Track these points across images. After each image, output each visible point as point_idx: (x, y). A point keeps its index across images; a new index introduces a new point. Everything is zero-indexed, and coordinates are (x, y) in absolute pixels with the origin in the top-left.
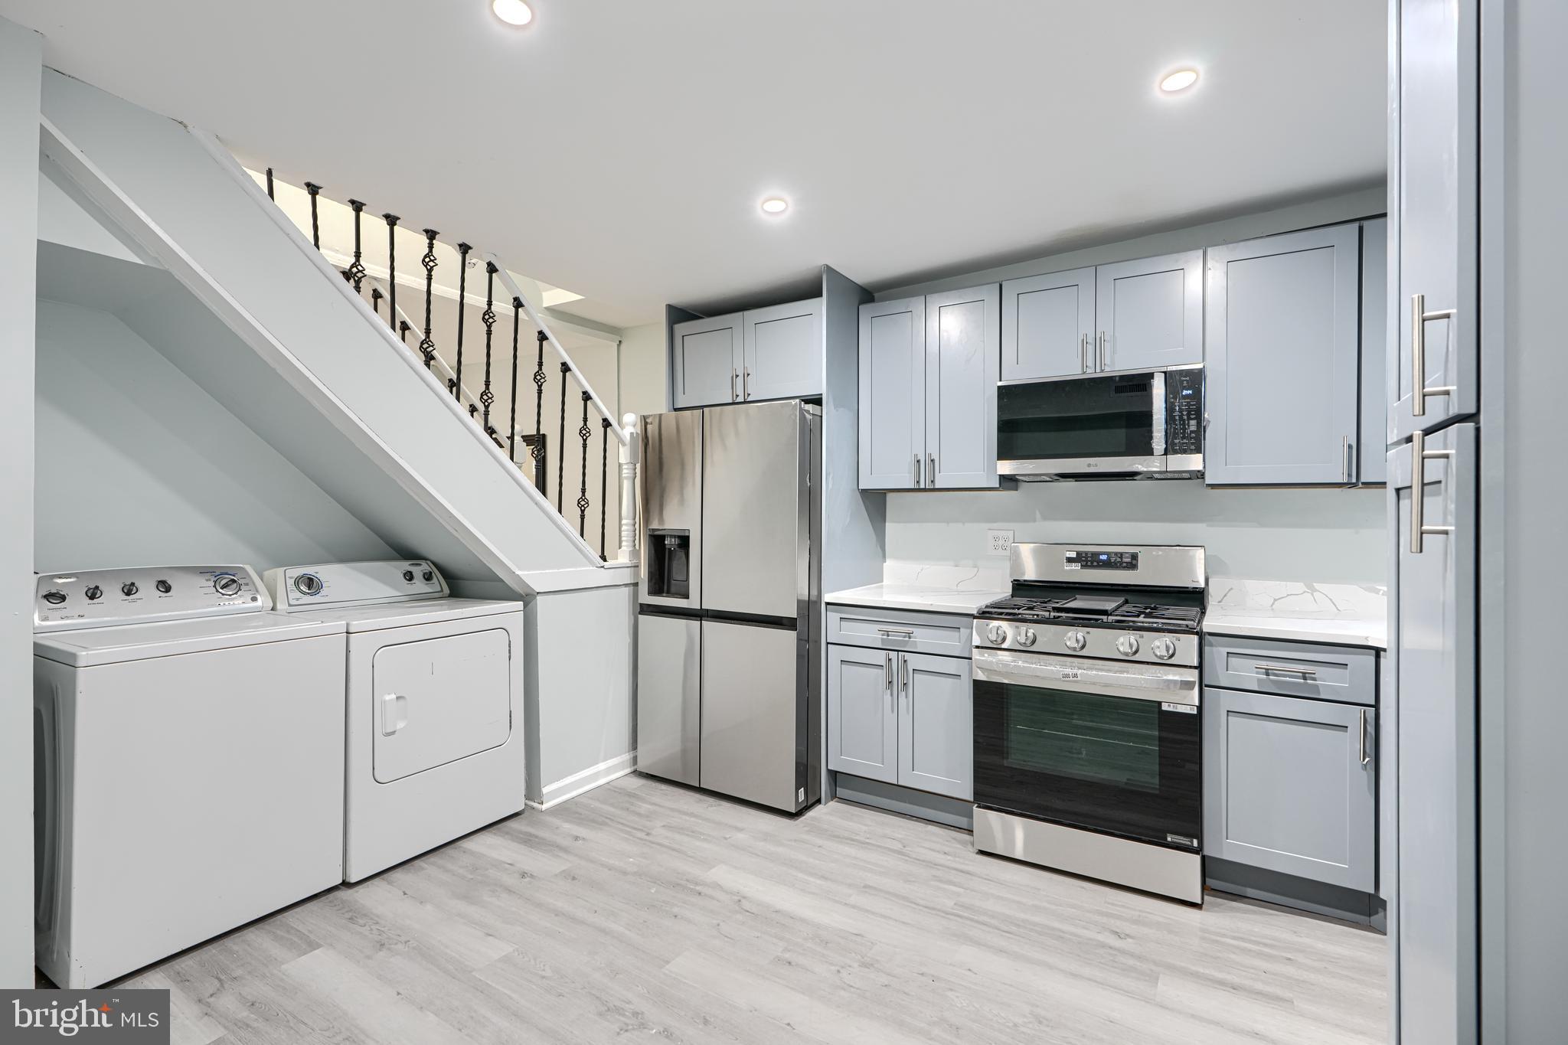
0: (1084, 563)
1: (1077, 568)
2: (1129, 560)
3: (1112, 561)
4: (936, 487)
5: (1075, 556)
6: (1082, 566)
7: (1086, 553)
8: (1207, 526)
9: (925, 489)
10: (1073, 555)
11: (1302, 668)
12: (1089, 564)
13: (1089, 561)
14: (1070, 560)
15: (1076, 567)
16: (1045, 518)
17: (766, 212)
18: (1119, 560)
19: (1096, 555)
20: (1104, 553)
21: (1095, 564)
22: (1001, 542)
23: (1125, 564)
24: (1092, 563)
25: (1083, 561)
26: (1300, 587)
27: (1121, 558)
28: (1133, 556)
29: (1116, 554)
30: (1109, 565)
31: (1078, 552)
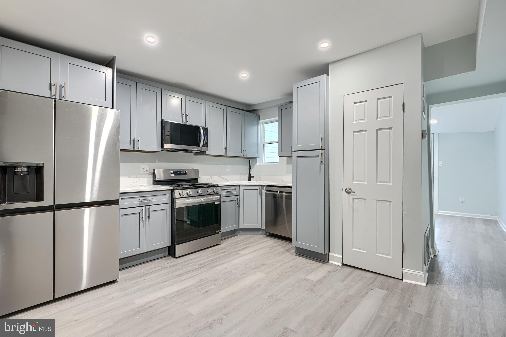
0: (175, 174)
2: (185, 173)
4: (141, 150)
5: (173, 172)
6: (175, 175)
7: (175, 171)
8: (195, 164)
9: (136, 150)
11: (230, 191)
12: (176, 174)
14: (172, 173)
15: (173, 175)
16: (159, 162)
17: (147, 40)
18: (183, 173)
19: (177, 172)
20: (180, 171)
21: (178, 174)
22: (146, 169)
26: (209, 177)
27: (183, 172)
28: (186, 172)
29: (182, 171)
30: (180, 174)
31: (173, 171)
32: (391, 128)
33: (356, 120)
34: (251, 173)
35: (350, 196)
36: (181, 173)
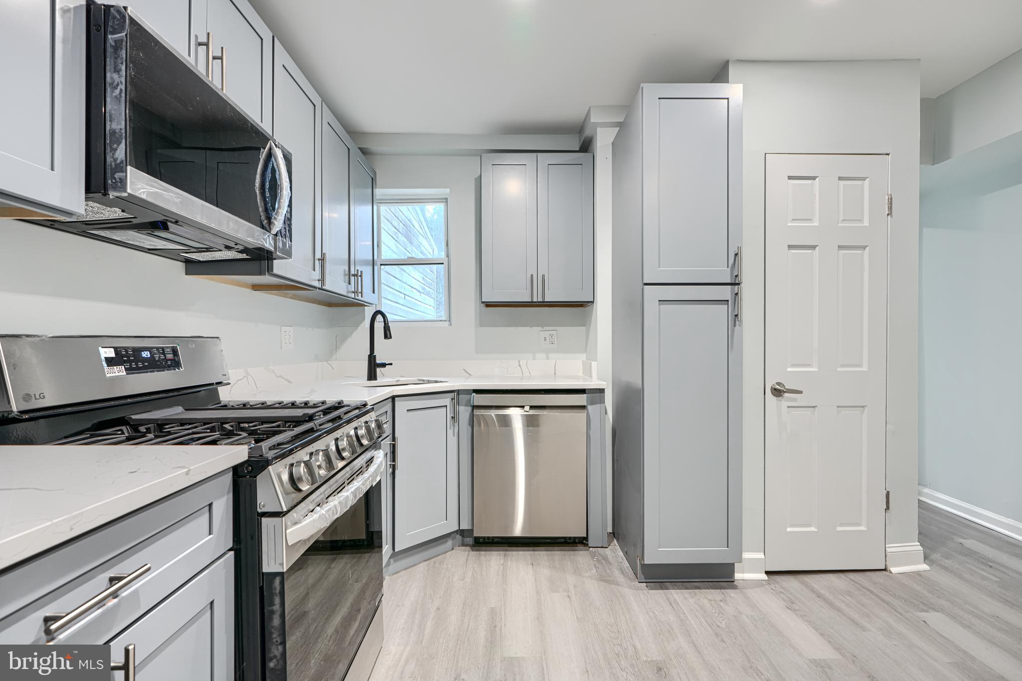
0: (127, 366)
1: (121, 374)
2: (171, 357)
3: (157, 359)
5: (114, 356)
6: (126, 369)
7: (126, 349)
10: (111, 353)
12: (133, 366)
13: (133, 361)
14: (110, 362)
15: (119, 371)
18: (162, 357)
19: (137, 351)
20: (146, 349)
21: (140, 365)
23: (169, 363)
24: (137, 364)
25: (125, 362)
27: (164, 353)
28: (175, 351)
29: (158, 348)
30: (153, 365)
31: (116, 349)
32: (864, 248)
33: (793, 220)
34: (376, 353)
35: (783, 402)
36: (157, 357)
